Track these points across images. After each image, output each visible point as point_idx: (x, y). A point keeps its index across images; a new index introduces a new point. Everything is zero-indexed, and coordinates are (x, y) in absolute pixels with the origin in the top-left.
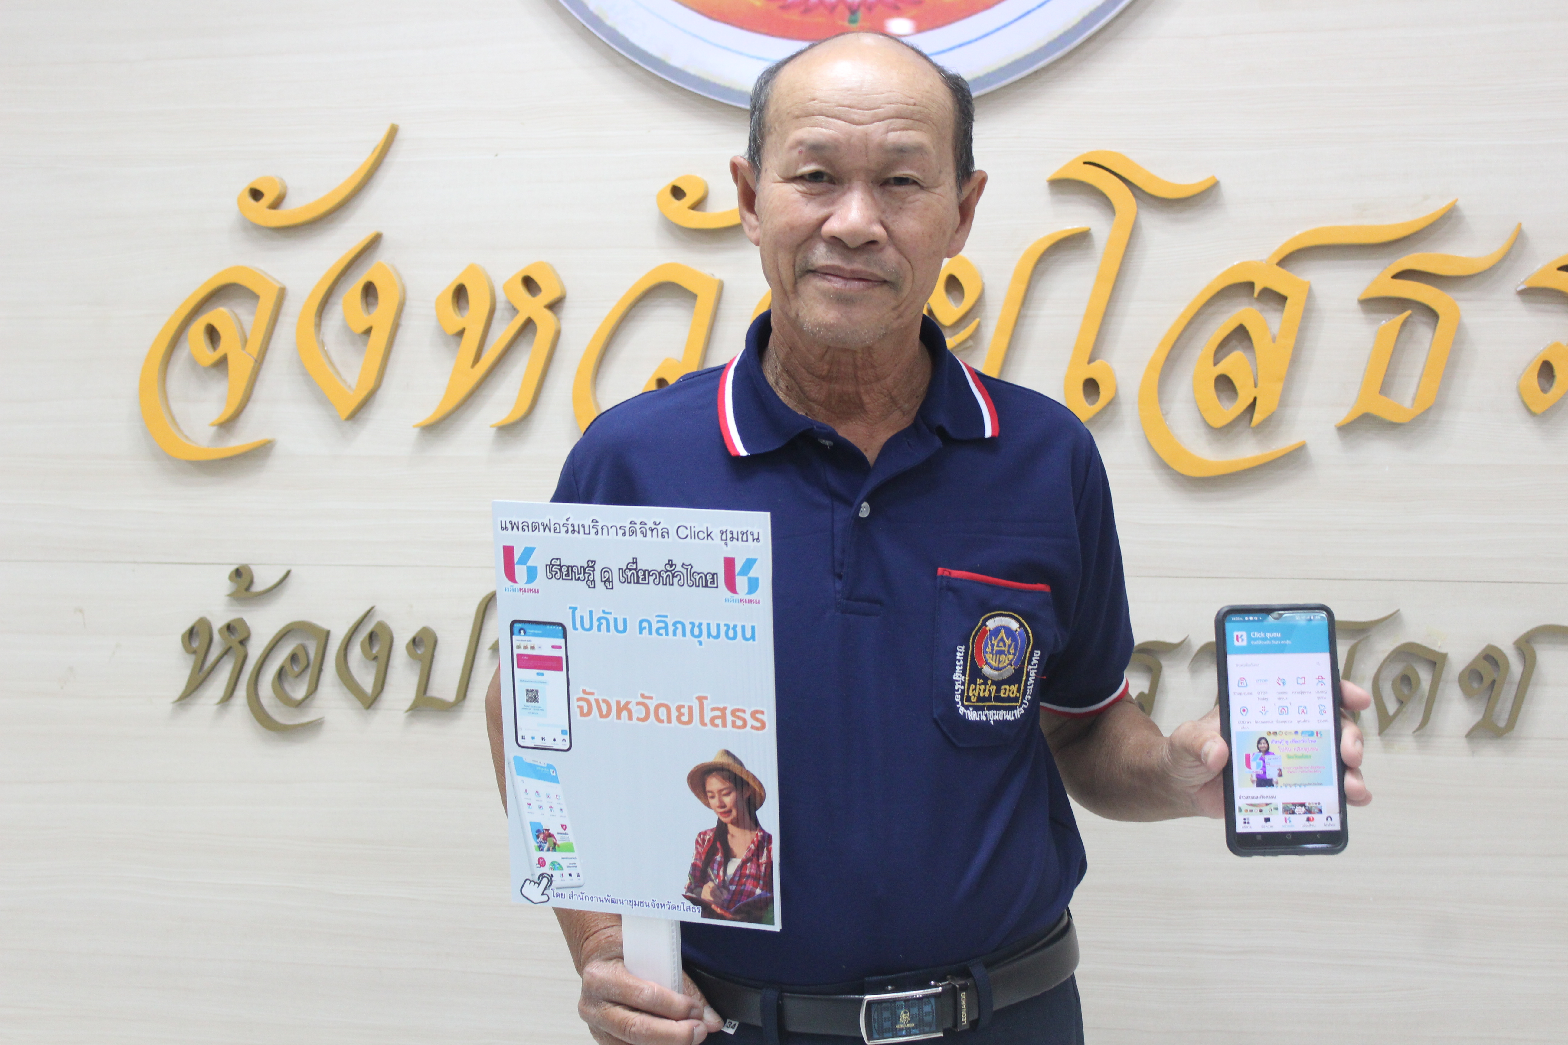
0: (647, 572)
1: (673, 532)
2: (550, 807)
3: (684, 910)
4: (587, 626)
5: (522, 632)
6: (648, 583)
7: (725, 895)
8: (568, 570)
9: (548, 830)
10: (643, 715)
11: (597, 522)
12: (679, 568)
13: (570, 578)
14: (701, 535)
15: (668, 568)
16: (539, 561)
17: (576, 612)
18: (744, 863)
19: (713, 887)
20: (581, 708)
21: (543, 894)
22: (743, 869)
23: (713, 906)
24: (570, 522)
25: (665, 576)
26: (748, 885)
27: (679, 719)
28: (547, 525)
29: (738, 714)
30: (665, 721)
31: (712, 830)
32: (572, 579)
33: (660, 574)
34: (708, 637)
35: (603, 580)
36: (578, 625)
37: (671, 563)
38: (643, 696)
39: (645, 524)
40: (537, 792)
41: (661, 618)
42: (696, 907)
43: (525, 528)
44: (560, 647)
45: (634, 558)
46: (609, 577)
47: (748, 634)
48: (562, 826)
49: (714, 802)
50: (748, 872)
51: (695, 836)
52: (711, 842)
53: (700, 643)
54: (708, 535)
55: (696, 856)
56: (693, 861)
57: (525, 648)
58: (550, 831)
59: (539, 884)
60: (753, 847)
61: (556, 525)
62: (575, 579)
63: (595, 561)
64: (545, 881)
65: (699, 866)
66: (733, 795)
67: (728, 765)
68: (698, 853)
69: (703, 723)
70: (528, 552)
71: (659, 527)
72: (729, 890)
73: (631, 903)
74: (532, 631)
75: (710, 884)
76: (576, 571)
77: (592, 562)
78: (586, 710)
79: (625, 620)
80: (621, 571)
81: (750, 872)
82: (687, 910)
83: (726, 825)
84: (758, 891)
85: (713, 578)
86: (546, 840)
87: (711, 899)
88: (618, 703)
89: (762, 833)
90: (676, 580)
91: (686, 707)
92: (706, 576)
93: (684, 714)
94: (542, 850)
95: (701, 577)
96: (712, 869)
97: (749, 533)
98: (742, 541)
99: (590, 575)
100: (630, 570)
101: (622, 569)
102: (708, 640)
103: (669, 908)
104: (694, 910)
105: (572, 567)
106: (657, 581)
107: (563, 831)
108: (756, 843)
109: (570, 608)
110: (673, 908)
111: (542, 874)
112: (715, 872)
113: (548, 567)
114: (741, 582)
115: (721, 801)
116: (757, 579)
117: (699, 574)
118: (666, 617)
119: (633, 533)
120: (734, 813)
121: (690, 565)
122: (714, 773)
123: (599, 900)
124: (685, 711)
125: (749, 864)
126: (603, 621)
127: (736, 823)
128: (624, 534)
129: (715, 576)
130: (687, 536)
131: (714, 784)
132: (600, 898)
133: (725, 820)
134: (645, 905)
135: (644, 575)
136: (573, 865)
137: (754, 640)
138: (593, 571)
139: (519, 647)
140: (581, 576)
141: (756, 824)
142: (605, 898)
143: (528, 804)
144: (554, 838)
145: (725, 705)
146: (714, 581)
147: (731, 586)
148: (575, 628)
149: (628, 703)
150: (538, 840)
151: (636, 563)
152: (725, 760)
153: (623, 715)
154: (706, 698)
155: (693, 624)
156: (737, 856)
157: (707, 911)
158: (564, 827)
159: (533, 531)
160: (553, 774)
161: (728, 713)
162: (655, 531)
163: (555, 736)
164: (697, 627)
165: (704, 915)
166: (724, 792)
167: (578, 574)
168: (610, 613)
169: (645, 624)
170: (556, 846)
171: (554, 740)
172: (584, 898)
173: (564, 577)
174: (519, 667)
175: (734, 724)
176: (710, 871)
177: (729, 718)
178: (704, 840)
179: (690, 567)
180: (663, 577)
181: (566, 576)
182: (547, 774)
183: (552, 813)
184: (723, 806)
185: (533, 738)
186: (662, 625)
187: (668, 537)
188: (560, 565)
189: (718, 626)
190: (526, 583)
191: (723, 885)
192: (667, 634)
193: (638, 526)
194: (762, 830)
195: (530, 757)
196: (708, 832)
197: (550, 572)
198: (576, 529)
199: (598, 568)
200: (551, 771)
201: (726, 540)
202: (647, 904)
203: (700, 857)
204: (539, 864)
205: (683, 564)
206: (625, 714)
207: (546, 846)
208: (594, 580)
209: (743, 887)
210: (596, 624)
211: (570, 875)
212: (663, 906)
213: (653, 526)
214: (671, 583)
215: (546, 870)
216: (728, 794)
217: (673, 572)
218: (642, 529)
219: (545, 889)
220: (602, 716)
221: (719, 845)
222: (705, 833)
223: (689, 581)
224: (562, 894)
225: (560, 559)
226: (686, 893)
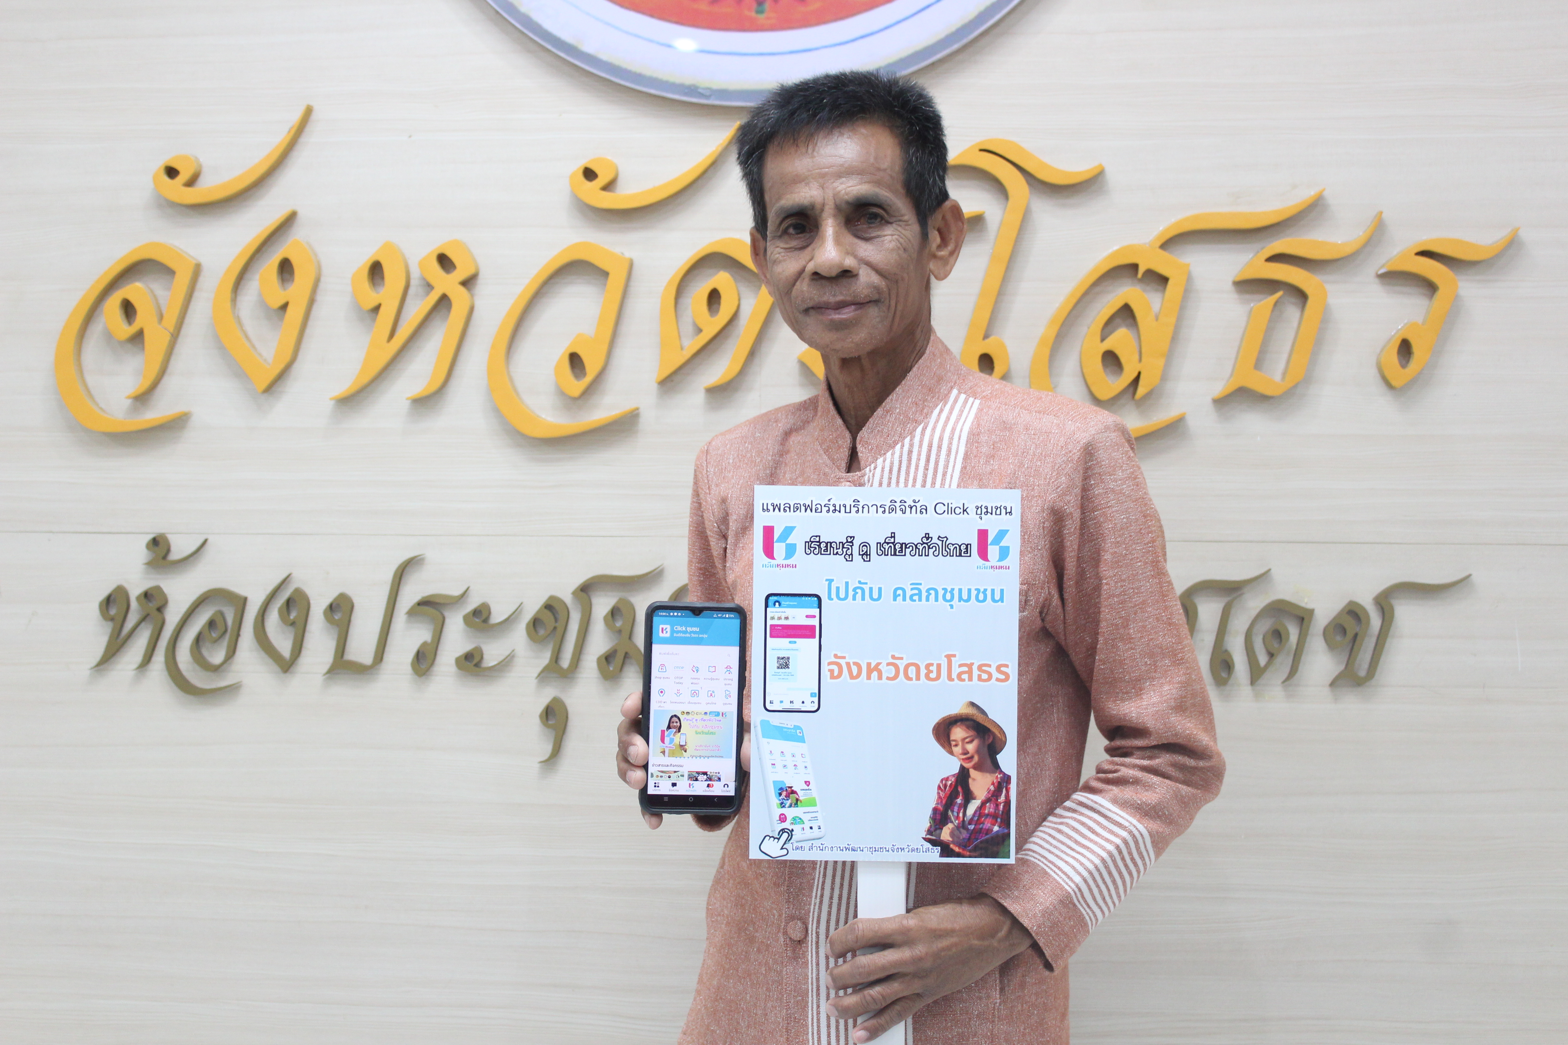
0: (904, 545)
1: (931, 509)
2: (795, 765)
3: (923, 852)
4: (842, 595)
5: (777, 604)
6: (905, 555)
7: (964, 834)
8: (827, 546)
9: (791, 787)
10: (892, 675)
11: (859, 501)
12: (935, 540)
13: (829, 553)
14: (957, 511)
15: (925, 540)
16: (799, 539)
17: (833, 583)
18: (983, 804)
19: (953, 828)
20: (832, 671)
21: (782, 848)
22: (982, 809)
23: (951, 846)
24: (832, 503)
25: (921, 548)
26: (986, 823)
27: (927, 677)
28: (809, 506)
29: (984, 668)
30: (914, 679)
31: (953, 775)
32: (830, 554)
33: (916, 546)
34: (959, 601)
35: (861, 553)
36: (834, 595)
37: (927, 536)
38: (893, 657)
39: (905, 502)
40: (782, 752)
41: (916, 586)
42: (935, 848)
43: (787, 509)
44: (814, 617)
45: (892, 533)
46: (867, 551)
47: (997, 597)
48: (806, 782)
49: (957, 750)
50: (986, 811)
51: (938, 782)
52: (953, 787)
53: (952, 606)
54: (964, 511)
55: (937, 800)
56: (934, 806)
57: (779, 618)
58: (793, 789)
59: (779, 839)
60: (992, 788)
61: (817, 506)
62: (834, 554)
63: (854, 537)
64: (785, 836)
65: (940, 810)
66: (976, 743)
67: (973, 715)
68: (940, 797)
69: (950, 678)
70: (789, 531)
71: (918, 505)
72: (967, 829)
73: (871, 850)
74: (788, 603)
75: (950, 826)
76: (835, 546)
77: (851, 537)
78: (836, 673)
79: (880, 589)
80: (879, 545)
81: (989, 811)
82: (926, 852)
83: (968, 770)
84: (996, 828)
85: (967, 548)
86: (789, 797)
87: (951, 839)
88: (869, 664)
89: (1001, 775)
90: (931, 551)
91: (935, 665)
92: (960, 547)
93: (932, 672)
94: (784, 807)
95: (956, 547)
96: (953, 811)
97: (1002, 508)
98: (996, 514)
99: (849, 549)
100: (888, 543)
101: (880, 543)
102: (960, 603)
103: (909, 851)
104: (933, 851)
105: (831, 543)
106: (913, 553)
107: (807, 788)
108: (996, 784)
109: (827, 580)
110: (913, 850)
111: (783, 829)
112: (955, 814)
113: (807, 543)
114: (993, 551)
115: (964, 749)
116: (1008, 548)
117: (953, 545)
118: (921, 584)
119: (892, 510)
120: (976, 758)
121: (946, 537)
122: (959, 724)
123: (839, 849)
124: (934, 668)
125: (988, 804)
126: (859, 591)
127: (978, 767)
128: (884, 512)
129: (969, 546)
130: (945, 511)
131: (958, 733)
132: (840, 847)
133: (966, 765)
134: (884, 850)
135: (901, 547)
136: (815, 819)
137: (1002, 602)
138: (851, 546)
139: (773, 618)
140: (840, 551)
141: (996, 766)
142: (845, 847)
143: (772, 764)
144: (797, 794)
145: (972, 661)
146: (967, 551)
147: (983, 554)
148: (830, 598)
149: (879, 664)
150: (780, 798)
151: (894, 537)
152: (970, 711)
153: (872, 675)
154: (954, 656)
155: (945, 590)
156: (977, 798)
157: (946, 851)
158: (807, 783)
159: (794, 511)
160: (799, 735)
161: (975, 668)
162: (914, 508)
163: (804, 698)
164: (950, 592)
165: (942, 855)
166: (967, 740)
167: (837, 549)
168: (866, 583)
169: (899, 592)
170: (799, 802)
171: (803, 702)
172: (824, 849)
173: (823, 553)
174: (771, 636)
175: (980, 678)
176: (950, 813)
177: (976, 673)
178: (945, 786)
179: (945, 539)
180: (919, 549)
181: (824, 551)
182: (794, 735)
183: (796, 771)
184: (965, 752)
185: (781, 702)
186: (916, 592)
187: (926, 513)
188: (819, 542)
189: (969, 590)
190: (784, 559)
191: (963, 825)
192: (920, 600)
193: (898, 504)
194: (1001, 772)
195: (776, 720)
196: (950, 778)
197: (809, 549)
198: (838, 508)
199: (856, 543)
200: (798, 731)
201: (981, 514)
202: (887, 849)
203: (941, 802)
204: (780, 820)
205: (939, 537)
206: (875, 674)
207: (788, 803)
208: (852, 554)
209: (981, 826)
210: (851, 593)
211: (811, 828)
212: (903, 849)
213: (913, 504)
214: (927, 554)
215: (787, 825)
216: (971, 742)
217: (929, 544)
218: (901, 507)
219: (785, 844)
220: (852, 677)
221: (960, 789)
222: (947, 779)
223: (944, 552)
224: (801, 847)
225: (819, 536)
226: (926, 835)
